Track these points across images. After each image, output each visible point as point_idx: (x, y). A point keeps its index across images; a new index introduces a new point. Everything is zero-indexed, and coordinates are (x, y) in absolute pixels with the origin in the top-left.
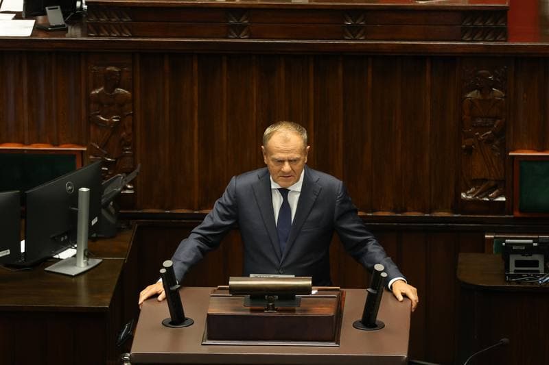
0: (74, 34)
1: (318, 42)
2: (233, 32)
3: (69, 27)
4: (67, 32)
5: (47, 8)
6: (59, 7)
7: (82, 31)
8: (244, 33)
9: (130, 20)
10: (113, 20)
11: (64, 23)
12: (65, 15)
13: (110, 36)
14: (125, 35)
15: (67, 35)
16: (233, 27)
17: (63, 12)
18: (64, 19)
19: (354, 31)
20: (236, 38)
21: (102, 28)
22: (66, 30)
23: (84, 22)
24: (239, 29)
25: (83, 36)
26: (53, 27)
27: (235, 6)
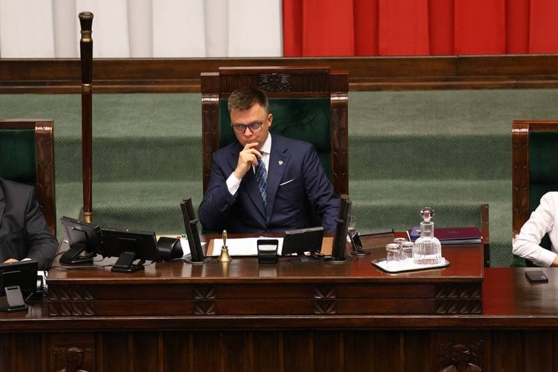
0: (35, 314)
1: (288, 317)
2: (199, 309)
3: (30, 308)
4: (27, 313)
5: (6, 288)
6: (18, 287)
7: (42, 311)
8: (211, 309)
9: (92, 298)
10: (75, 299)
11: (23, 304)
12: (25, 295)
13: (72, 316)
14: (87, 314)
15: (27, 316)
16: (199, 303)
17: (22, 292)
18: (24, 299)
19: (324, 305)
20: (203, 315)
21: (64, 308)
22: (27, 310)
23: (45, 301)
24: (205, 305)
25: (43, 316)
26: (13, 307)
27: (202, 282)
